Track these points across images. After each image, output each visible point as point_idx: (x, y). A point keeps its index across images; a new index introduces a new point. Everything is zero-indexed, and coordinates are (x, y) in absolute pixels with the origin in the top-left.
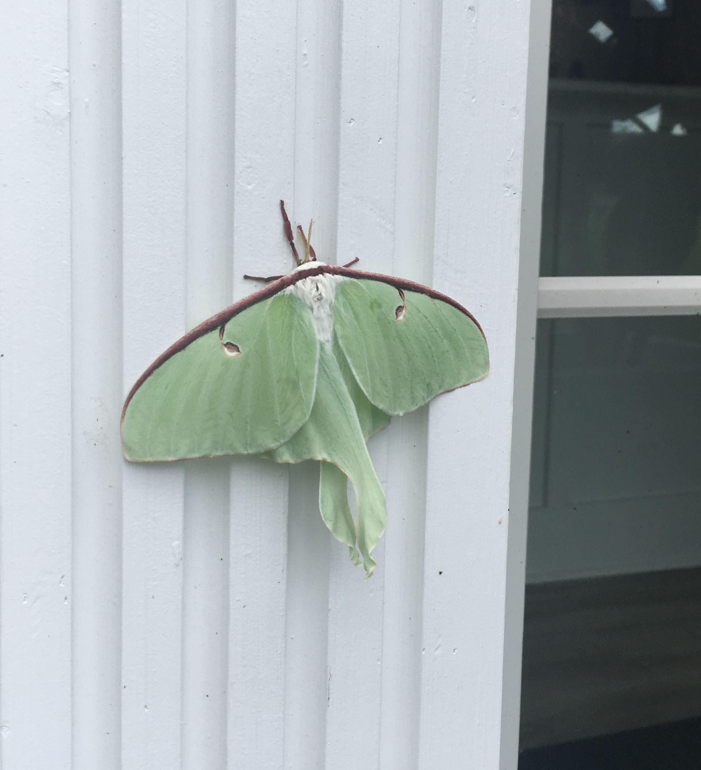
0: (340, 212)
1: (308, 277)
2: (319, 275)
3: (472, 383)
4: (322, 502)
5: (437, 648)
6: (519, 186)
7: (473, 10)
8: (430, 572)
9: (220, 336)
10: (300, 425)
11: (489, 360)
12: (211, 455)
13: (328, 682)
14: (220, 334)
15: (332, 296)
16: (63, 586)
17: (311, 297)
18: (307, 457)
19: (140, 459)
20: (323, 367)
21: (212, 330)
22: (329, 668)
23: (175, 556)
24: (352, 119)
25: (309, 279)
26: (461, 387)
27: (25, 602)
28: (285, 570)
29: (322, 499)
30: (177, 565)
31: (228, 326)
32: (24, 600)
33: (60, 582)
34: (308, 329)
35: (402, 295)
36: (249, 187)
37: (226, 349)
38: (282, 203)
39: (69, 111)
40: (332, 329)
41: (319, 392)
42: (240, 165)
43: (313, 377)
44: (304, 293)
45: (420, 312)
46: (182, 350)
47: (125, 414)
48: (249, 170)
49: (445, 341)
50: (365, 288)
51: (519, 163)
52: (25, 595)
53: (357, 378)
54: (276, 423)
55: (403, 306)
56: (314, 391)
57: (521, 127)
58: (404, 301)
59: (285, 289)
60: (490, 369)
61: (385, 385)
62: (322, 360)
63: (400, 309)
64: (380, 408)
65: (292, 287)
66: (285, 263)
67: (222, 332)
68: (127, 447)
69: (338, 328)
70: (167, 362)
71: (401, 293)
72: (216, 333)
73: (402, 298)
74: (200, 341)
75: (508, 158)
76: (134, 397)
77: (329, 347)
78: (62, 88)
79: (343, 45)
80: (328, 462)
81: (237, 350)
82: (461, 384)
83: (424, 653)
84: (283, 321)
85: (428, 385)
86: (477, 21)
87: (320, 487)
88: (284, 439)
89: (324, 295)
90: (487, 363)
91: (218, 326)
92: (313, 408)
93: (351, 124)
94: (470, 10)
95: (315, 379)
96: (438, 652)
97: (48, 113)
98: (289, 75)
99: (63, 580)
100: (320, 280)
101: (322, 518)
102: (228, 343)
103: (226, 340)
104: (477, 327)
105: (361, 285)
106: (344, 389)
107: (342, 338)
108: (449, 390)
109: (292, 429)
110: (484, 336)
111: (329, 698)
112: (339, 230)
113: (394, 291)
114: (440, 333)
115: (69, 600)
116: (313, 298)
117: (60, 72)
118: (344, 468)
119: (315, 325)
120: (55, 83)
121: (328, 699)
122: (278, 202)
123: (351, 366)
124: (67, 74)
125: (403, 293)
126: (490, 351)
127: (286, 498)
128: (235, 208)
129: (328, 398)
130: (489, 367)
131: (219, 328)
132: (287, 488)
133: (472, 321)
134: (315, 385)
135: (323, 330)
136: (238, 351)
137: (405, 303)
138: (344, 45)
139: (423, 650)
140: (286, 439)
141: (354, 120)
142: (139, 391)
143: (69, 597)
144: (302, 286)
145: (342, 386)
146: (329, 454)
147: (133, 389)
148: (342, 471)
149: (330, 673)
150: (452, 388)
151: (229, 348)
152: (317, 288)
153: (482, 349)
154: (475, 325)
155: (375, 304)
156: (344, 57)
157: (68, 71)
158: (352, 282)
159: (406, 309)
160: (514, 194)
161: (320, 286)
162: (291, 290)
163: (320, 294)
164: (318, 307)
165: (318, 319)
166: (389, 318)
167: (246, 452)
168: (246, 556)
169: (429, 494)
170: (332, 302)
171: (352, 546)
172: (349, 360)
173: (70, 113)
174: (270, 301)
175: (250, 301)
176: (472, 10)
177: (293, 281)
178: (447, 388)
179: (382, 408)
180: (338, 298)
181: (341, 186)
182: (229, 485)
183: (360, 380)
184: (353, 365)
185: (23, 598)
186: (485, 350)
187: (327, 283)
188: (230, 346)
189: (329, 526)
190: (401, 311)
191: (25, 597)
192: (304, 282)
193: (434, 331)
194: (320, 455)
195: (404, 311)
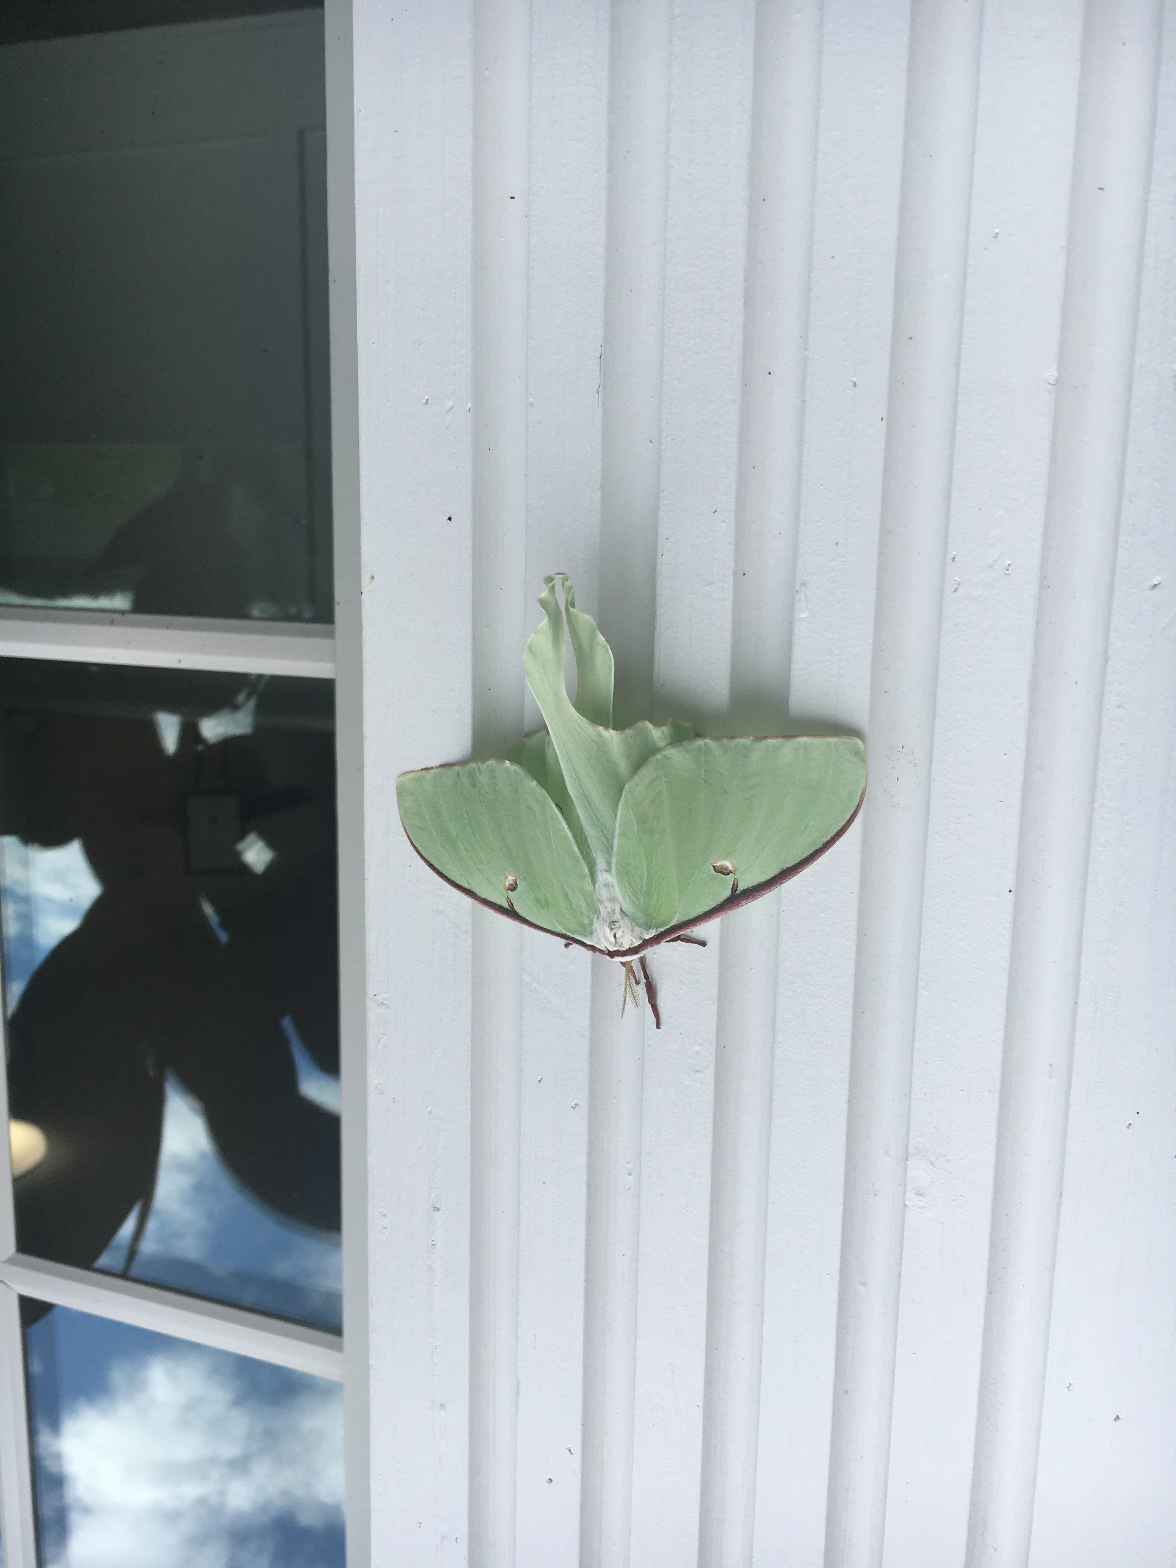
0: (588, 1004)
1: (627, 950)
2: (613, 951)
3: (418, 771)
4: (610, 668)
5: (451, 409)
6: (371, 1005)
7: (434, 1207)
8: (464, 524)
9: (737, 883)
10: (636, 778)
11: (398, 798)
12: (753, 740)
13: (602, 383)
14: (737, 885)
15: (596, 925)
16: (956, 578)
17: (623, 928)
18: (628, 732)
19: (844, 740)
20: (609, 844)
21: (748, 890)
22: (601, 404)
23: (806, 597)
24: (574, 1108)
25: (626, 947)
26: (432, 768)
27: (1009, 562)
28: (659, 555)
29: (611, 671)
30: (803, 584)
31: (727, 893)
32: (1009, 565)
33: (959, 584)
34: (627, 892)
35: (510, 904)
36: (698, 1048)
37: (730, 868)
38: (658, 1026)
39: (908, 1163)
40: (597, 885)
41: (612, 814)
42: (709, 1076)
43: (620, 835)
44: (632, 930)
45: (487, 879)
46: (785, 869)
47: (861, 796)
48: (698, 1068)
49: (454, 834)
50: (556, 923)
51: (373, 1031)
52: (1007, 572)
53: (566, 827)
54: (668, 780)
55: (508, 890)
56: (618, 818)
57: (371, 1072)
58: (507, 897)
59: (656, 934)
60: (395, 786)
61: (529, 807)
62: (609, 850)
63: (513, 888)
64: (535, 782)
65: (647, 937)
66: (655, 954)
67: (735, 888)
68: (860, 756)
69: (588, 886)
70: (804, 856)
71: (511, 906)
72: (742, 887)
73: (510, 900)
74: (763, 878)
75: (384, 1039)
76: (848, 817)
77: (601, 864)
78: (914, 1189)
79: (586, 1190)
80: (601, 726)
81: (716, 868)
82: (432, 771)
83: (469, 405)
84: (658, 901)
85: (474, 785)
86: (430, 1194)
87: (613, 686)
88: (656, 759)
89: (608, 930)
90: (401, 792)
91: (739, 894)
92: (619, 799)
93: (575, 1103)
94: (438, 1207)
95: (617, 831)
96: (450, 403)
97: (932, 1164)
98: (649, 1167)
99: (956, 586)
100: (612, 946)
101: (610, 648)
102: (728, 874)
103: (730, 879)
104: (415, 843)
105: (561, 928)
106: (581, 812)
107: (584, 877)
108: (447, 767)
109: (647, 773)
110: (405, 829)
111: (600, 358)
112: (589, 982)
113: (518, 909)
114: (461, 846)
115: (950, 557)
116: (620, 927)
117: (914, 1206)
118: (581, 720)
119: (618, 892)
120: (922, 1195)
121: (602, 357)
122: (662, 1026)
123: (573, 841)
124: (907, 1203)
125: (509, 905)
126: (396, 808)
127: (657, 655)
128: (715, 1028)
129: (602, 806)
130: (397, 787)
131: (738, 892)
132: (656, 668)
133: (422, 852)
134: (617, 825)
135: (607, 885)
136: (714, 867)
137: (506, 893)
138: (584, 1190)
139: (471, 409)
140: (653, 759)
141: (572, 1107)
142: (842, 824)
143: (949, 561)
144: (633, 940)
145: (583, 815)
146: (600, 736)
147: (849, 827)
148: (583, 717)
149: (598, 396)
150: (444, 770)
151: (726, 869)
152: (615, 936)
153: (407, 813)
154: (416, 845)
155: (544, 904)
156: (584, 1178)
157: (906, 1206)
158: (572, 934)
159: (505, 886)
160: (375, 995)
161: (613, 940)
162: (648, 934)
163: (612, 929)
164: (614, 914)
165: (613, 900)
166: (526, 884)
167: (707, 741)
168: (712, 583)
169: (470, 631)
170: (597, 919)
171: (571, 609)
172: (576, 849)
173: (907, 1160)
174: (674, 922)
175: (699, 921)
176: (436, 1207)
177: (646, 943)
178: (451, 772)
179: (533, 781)
180: (589, 921)
181: (587, 1034)
182: (732, 681)
183: (560, 823)
184: (571, 842)
185: (1010, 568)
186: (402, 812)
187: (603, 941)
188: (725, 872)
189: (601, 639)
190: (511, 885)
191: (1008, 570)
192: (631, 944)
193: (469, 850)
194: (611, 735)
195: (507, 884)
